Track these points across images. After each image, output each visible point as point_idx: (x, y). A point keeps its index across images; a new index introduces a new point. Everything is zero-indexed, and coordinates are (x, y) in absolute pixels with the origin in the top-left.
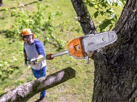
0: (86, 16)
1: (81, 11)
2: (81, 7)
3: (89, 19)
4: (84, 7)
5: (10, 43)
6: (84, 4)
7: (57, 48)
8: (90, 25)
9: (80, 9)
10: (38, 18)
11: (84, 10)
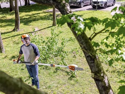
0: (100, 72)
1: (95, 67)
2: (95, 63)
3: (103, 77)
4: (98, 63)
5: (22, 69)
6: (98, 60)
7: (69, 76)
8: (105, 83)
9: (94, 65)
10: (51, 44)
11: (98, 66)
